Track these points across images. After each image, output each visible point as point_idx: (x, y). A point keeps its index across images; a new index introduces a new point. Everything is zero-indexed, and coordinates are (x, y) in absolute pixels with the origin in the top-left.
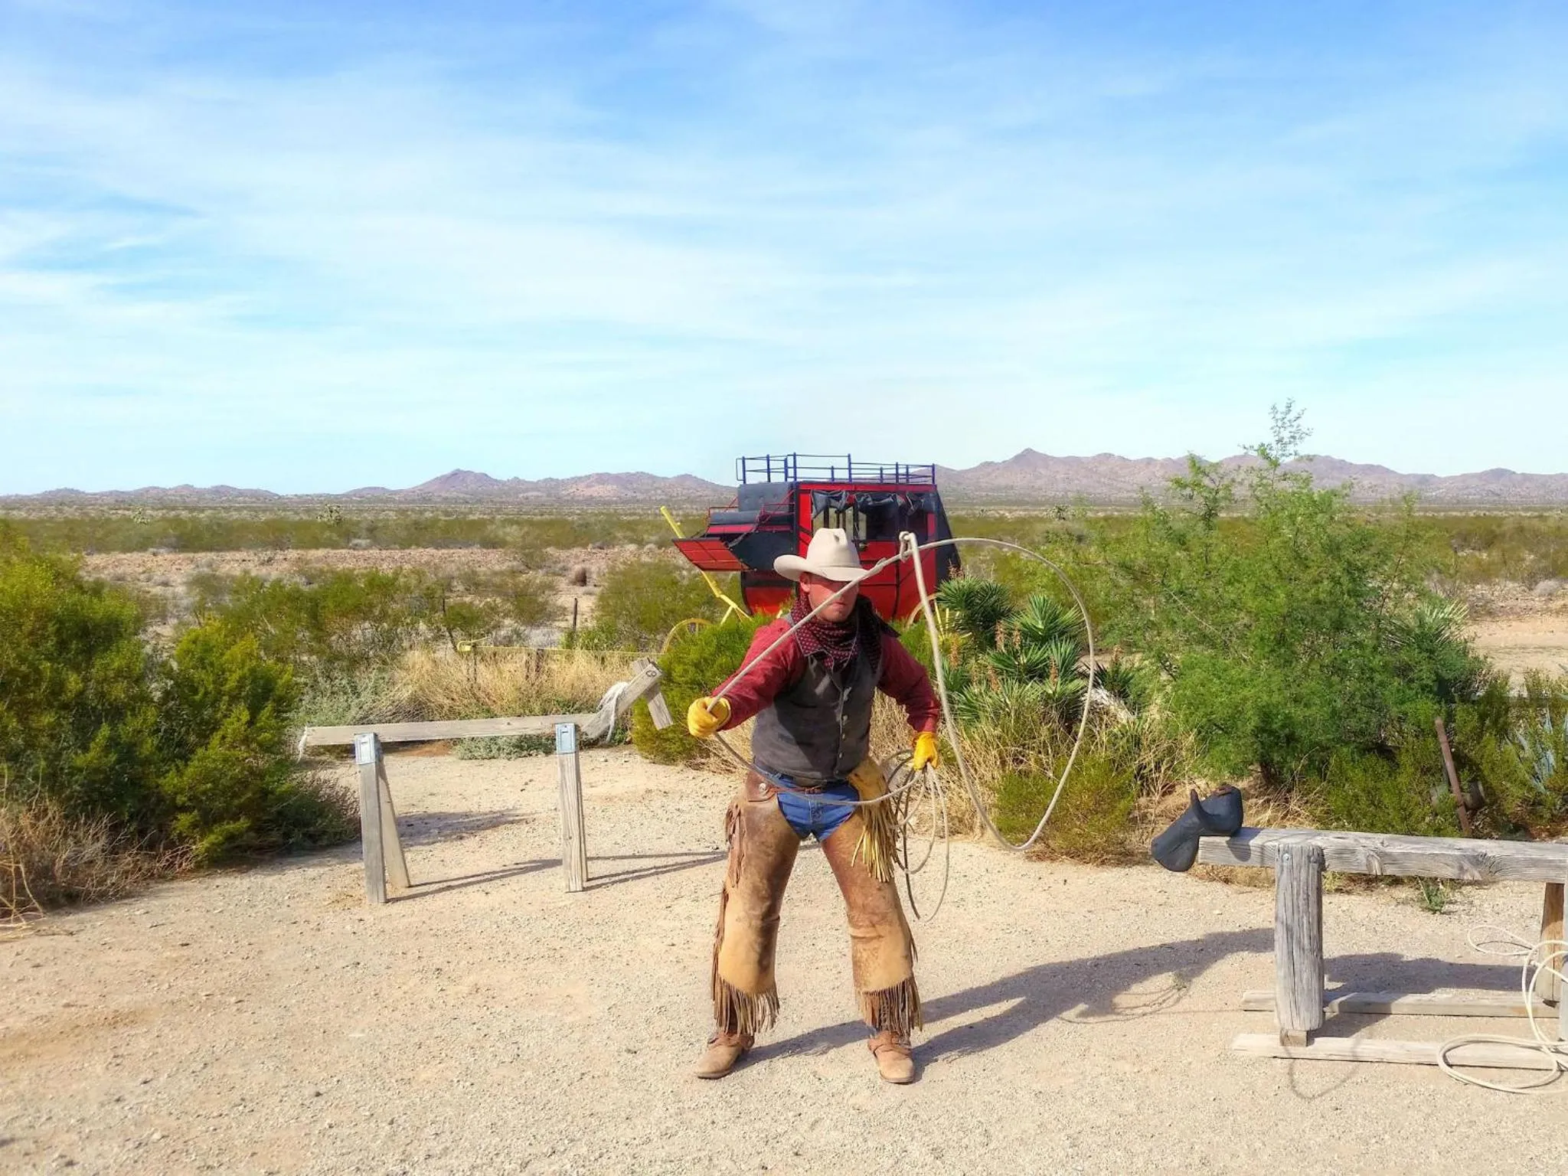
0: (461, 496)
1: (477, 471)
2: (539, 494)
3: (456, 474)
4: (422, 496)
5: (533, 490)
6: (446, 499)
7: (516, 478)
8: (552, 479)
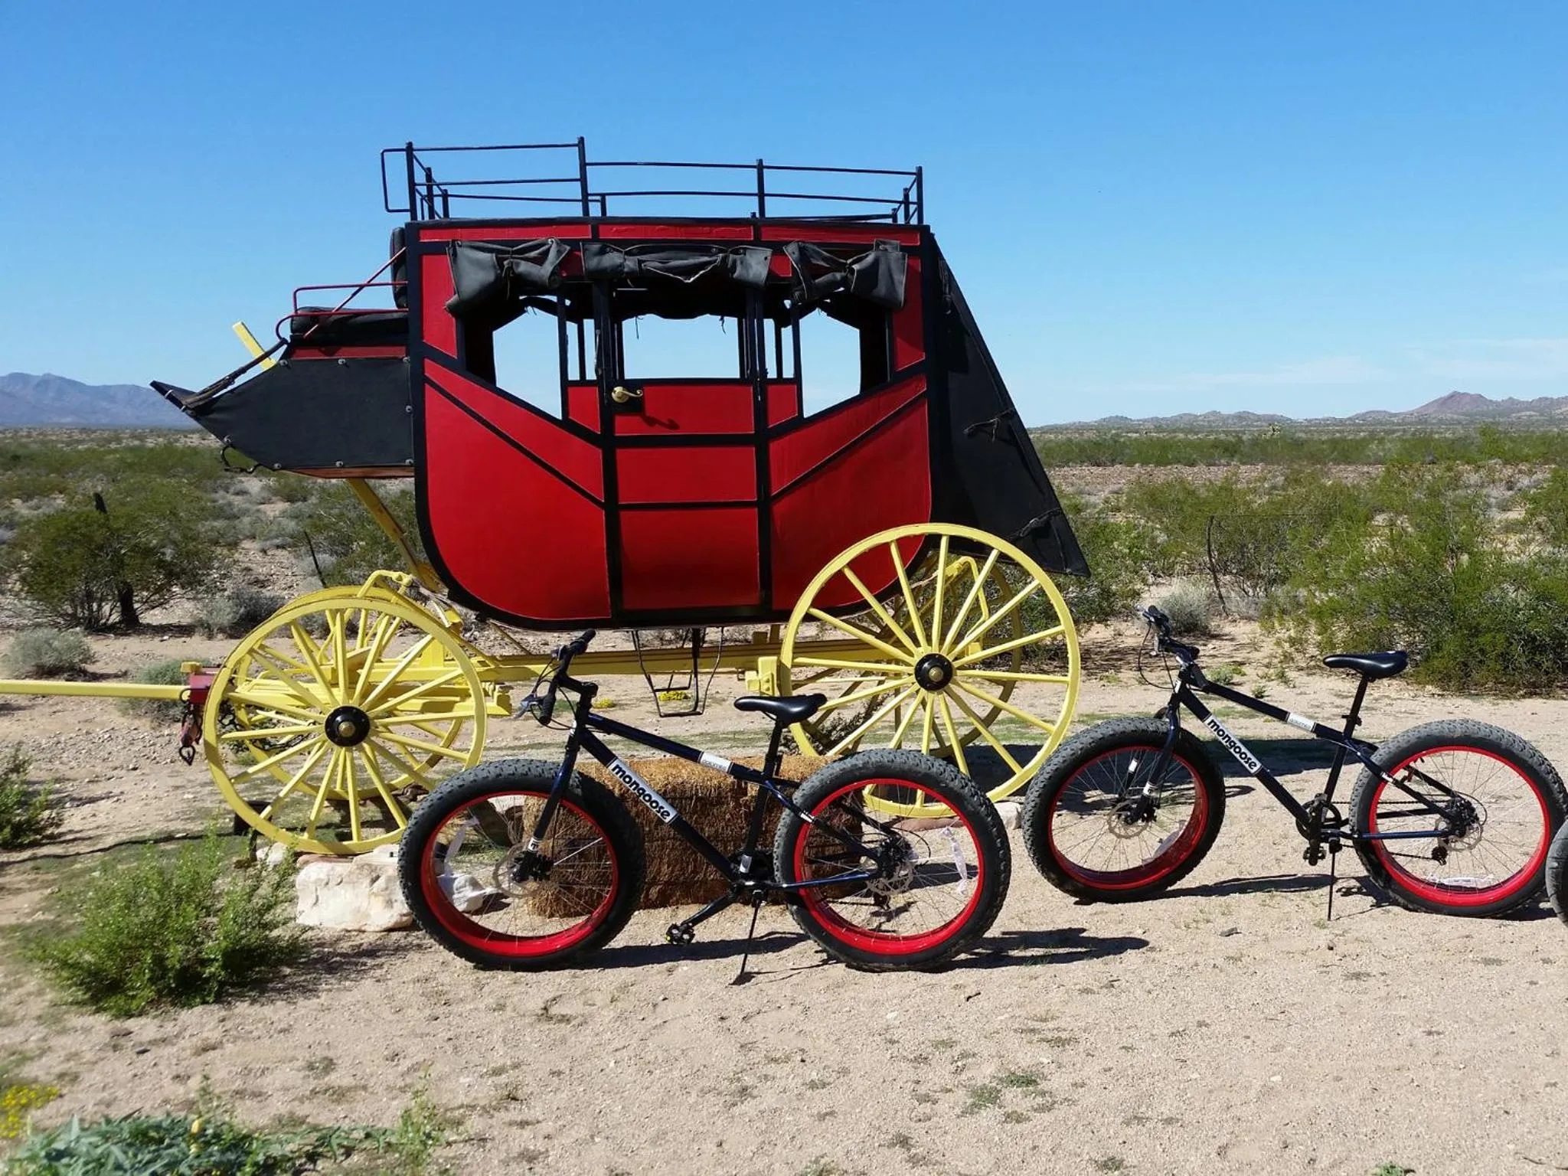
0: (1455, 417)
1: (1472, 392)
2: (1533, 413)
3: (1454, 396)
4: (1421, 418)
5: (1527, 409)
6: (1441, 420)
7: (1510, 398)
8: (1546, 399)
